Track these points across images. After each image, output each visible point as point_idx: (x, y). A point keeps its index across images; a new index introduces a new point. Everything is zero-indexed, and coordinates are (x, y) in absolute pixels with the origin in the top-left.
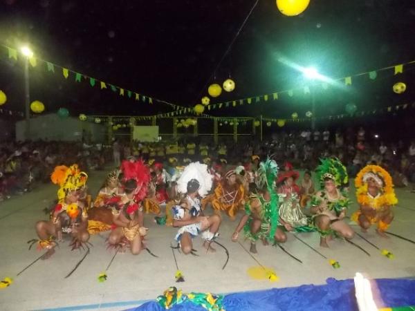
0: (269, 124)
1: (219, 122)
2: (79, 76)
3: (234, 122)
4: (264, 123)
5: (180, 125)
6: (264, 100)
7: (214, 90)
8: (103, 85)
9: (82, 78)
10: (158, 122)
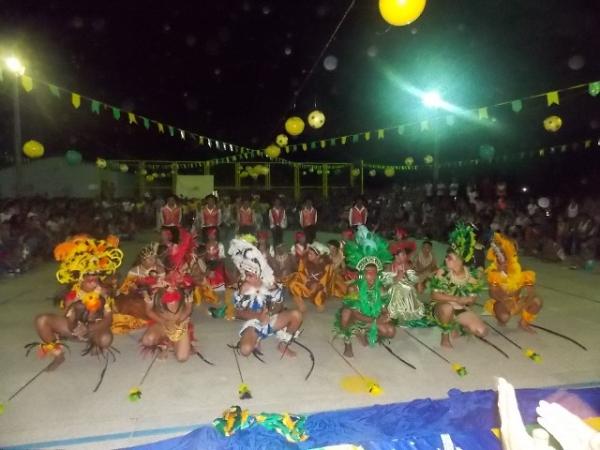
0: (372, 173)
1: (301, 170)
2: (96, 105)
3: (324, 169)
4: (367, 171)
5: (244, 174)
6: (365, 139)
7: (295, 126)
8: (132, 118)
9: (101, 107)
10: (214, 171)
